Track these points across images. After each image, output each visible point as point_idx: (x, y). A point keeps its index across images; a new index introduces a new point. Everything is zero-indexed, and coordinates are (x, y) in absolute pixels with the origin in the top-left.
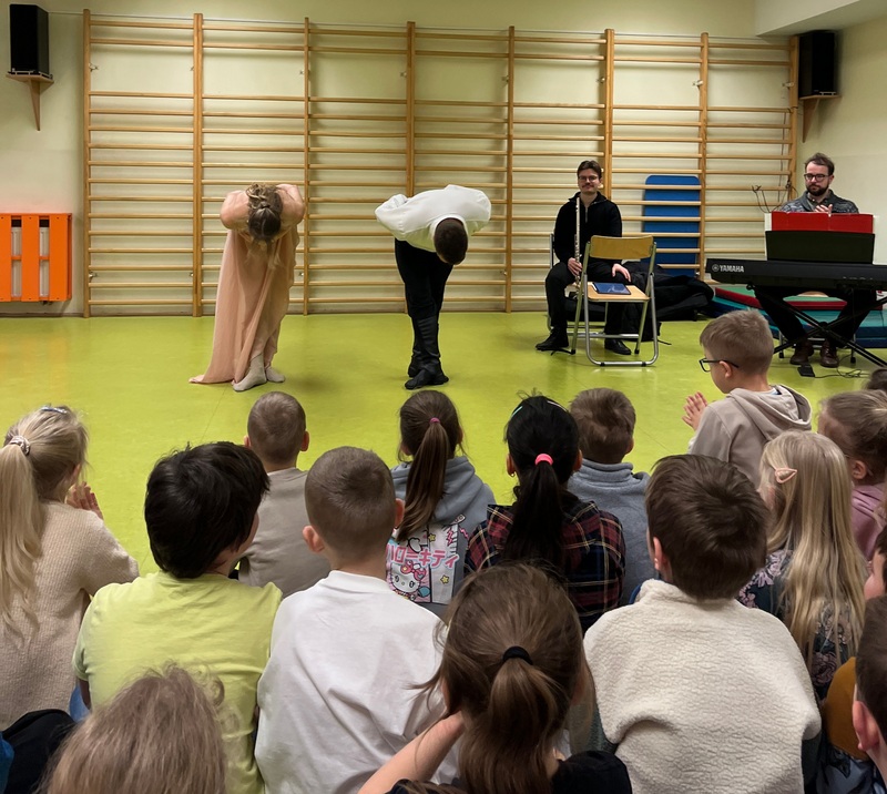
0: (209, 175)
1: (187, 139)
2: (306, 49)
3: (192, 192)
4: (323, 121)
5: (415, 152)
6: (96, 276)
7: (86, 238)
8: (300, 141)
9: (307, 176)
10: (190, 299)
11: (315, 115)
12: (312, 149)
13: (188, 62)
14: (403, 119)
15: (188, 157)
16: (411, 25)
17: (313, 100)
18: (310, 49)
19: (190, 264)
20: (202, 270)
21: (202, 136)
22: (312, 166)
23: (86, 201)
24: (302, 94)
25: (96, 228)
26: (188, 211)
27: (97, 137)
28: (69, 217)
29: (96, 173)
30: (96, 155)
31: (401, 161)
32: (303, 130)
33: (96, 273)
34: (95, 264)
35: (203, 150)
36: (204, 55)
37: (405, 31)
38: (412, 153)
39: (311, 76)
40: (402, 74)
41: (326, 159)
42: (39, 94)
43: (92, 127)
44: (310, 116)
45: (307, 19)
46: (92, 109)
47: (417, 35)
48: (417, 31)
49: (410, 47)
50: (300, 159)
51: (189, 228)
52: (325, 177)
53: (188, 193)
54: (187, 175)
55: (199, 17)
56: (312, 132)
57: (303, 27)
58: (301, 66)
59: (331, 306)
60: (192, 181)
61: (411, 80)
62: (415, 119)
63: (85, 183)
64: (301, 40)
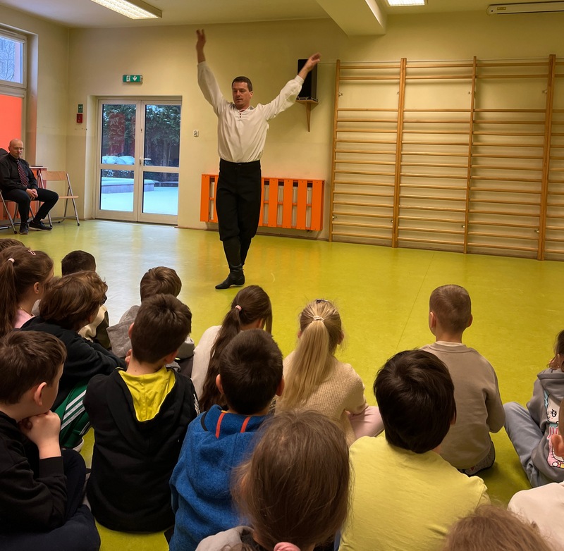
0: (405, 160)
1: (392, 137)
2: (474, 77)
3: (394, 170)
4: (483, 125)
5: (551, 146)
6: (336, 217)
7: (332, 195)
8: (466, 138)
9: (469, 162)
10: (390, 236)
11: (478, 121)
12: (474, 143)
13: (396, 89)
14: (544, 123)
15: (393, 149)
16: (553, 57)
17: (476, 111)
18: (476, 77)
19: (391, 215)
20: (399, 219)
21: (402, 135)
22: (473, 155)
23: (333, 172)
24: (469, 107)
25: (337, 189)
26: (391, 182)
27: (341, 136)
28: (323, 182)
29: (339, 157)
30: (340, 147)
31: (539, 152)
32: (469, 131)
33: (337, 216)
34: (336, 211)
35: (402, 144)
36: (406, 84)
37: (548, 61)
38: (548, 147)
39: (476, 95)
40: (543, 92)
41: (484, 151)
42: (310, 110)
43: (338, 129)
44: (474, 122)
45: (475, 57)
46: (338, 119)
47: (557, 64)
48: (556, 61)
49: (551, 72)
50: (465, 150)
51: (391, 192)
52: (483, 162)
53: (392, 171)
54: (392, 160)
55: (404, 60)
56: (475, 132)
57: (472, 62)
58: (469, 89)
59: (483, 250)
60: (394, 163)
61: (550, 96)
62: (552, 123)
63: (333, 162)
64: (471, 72)
